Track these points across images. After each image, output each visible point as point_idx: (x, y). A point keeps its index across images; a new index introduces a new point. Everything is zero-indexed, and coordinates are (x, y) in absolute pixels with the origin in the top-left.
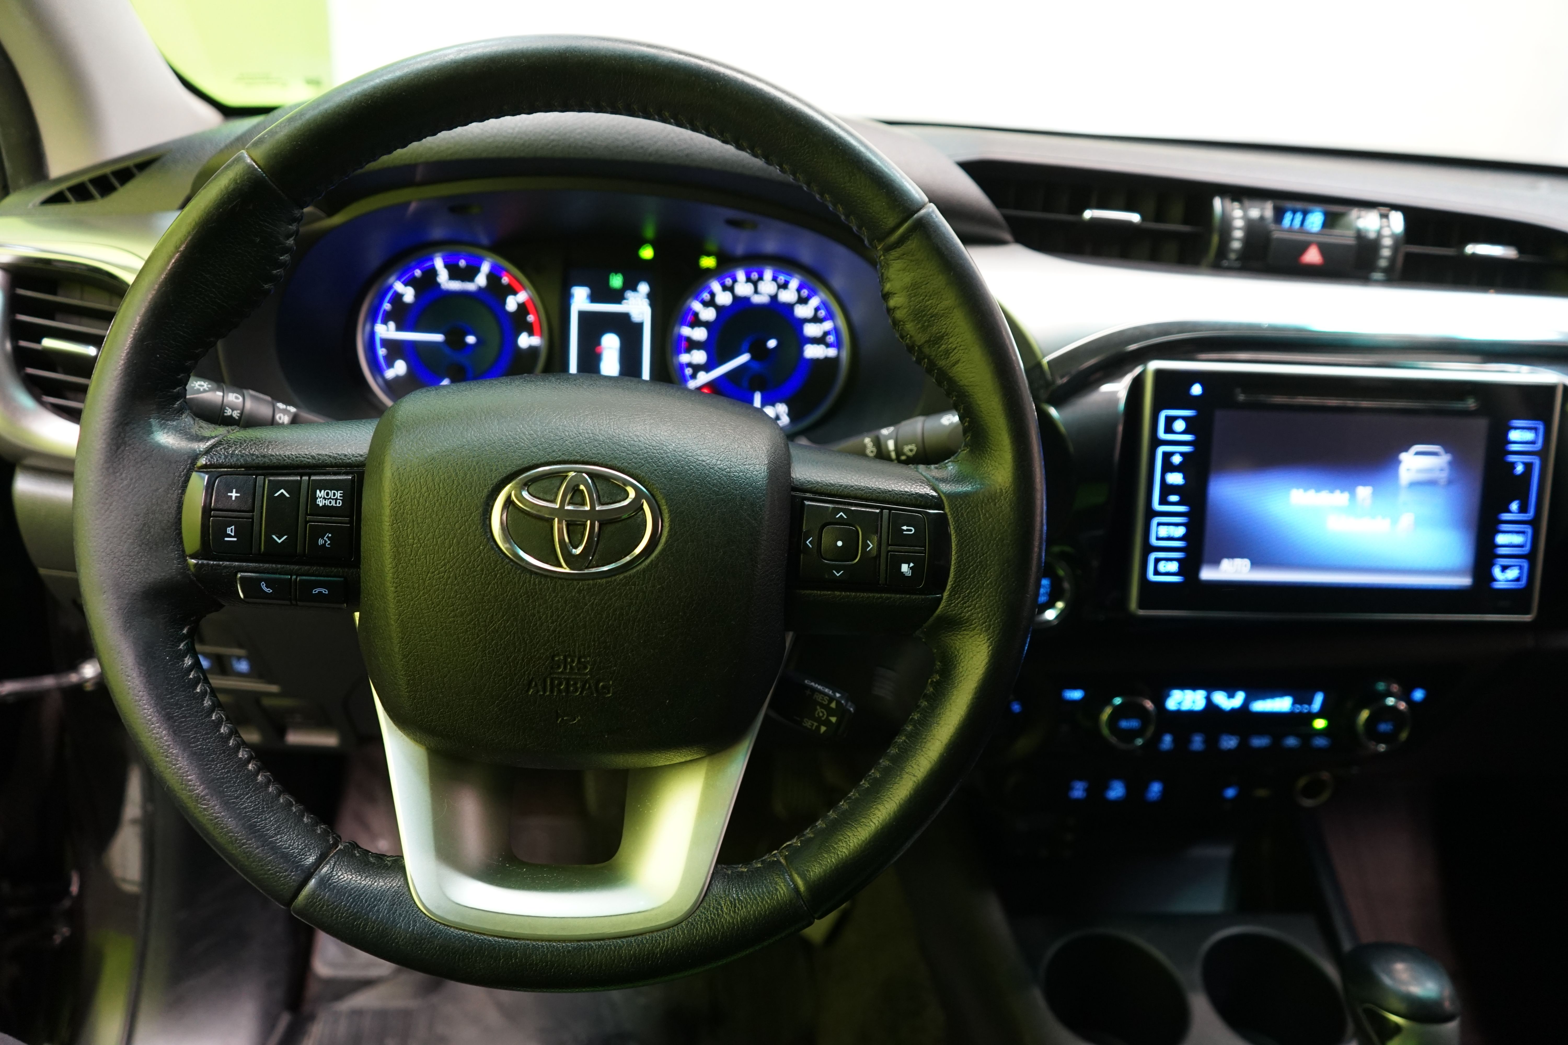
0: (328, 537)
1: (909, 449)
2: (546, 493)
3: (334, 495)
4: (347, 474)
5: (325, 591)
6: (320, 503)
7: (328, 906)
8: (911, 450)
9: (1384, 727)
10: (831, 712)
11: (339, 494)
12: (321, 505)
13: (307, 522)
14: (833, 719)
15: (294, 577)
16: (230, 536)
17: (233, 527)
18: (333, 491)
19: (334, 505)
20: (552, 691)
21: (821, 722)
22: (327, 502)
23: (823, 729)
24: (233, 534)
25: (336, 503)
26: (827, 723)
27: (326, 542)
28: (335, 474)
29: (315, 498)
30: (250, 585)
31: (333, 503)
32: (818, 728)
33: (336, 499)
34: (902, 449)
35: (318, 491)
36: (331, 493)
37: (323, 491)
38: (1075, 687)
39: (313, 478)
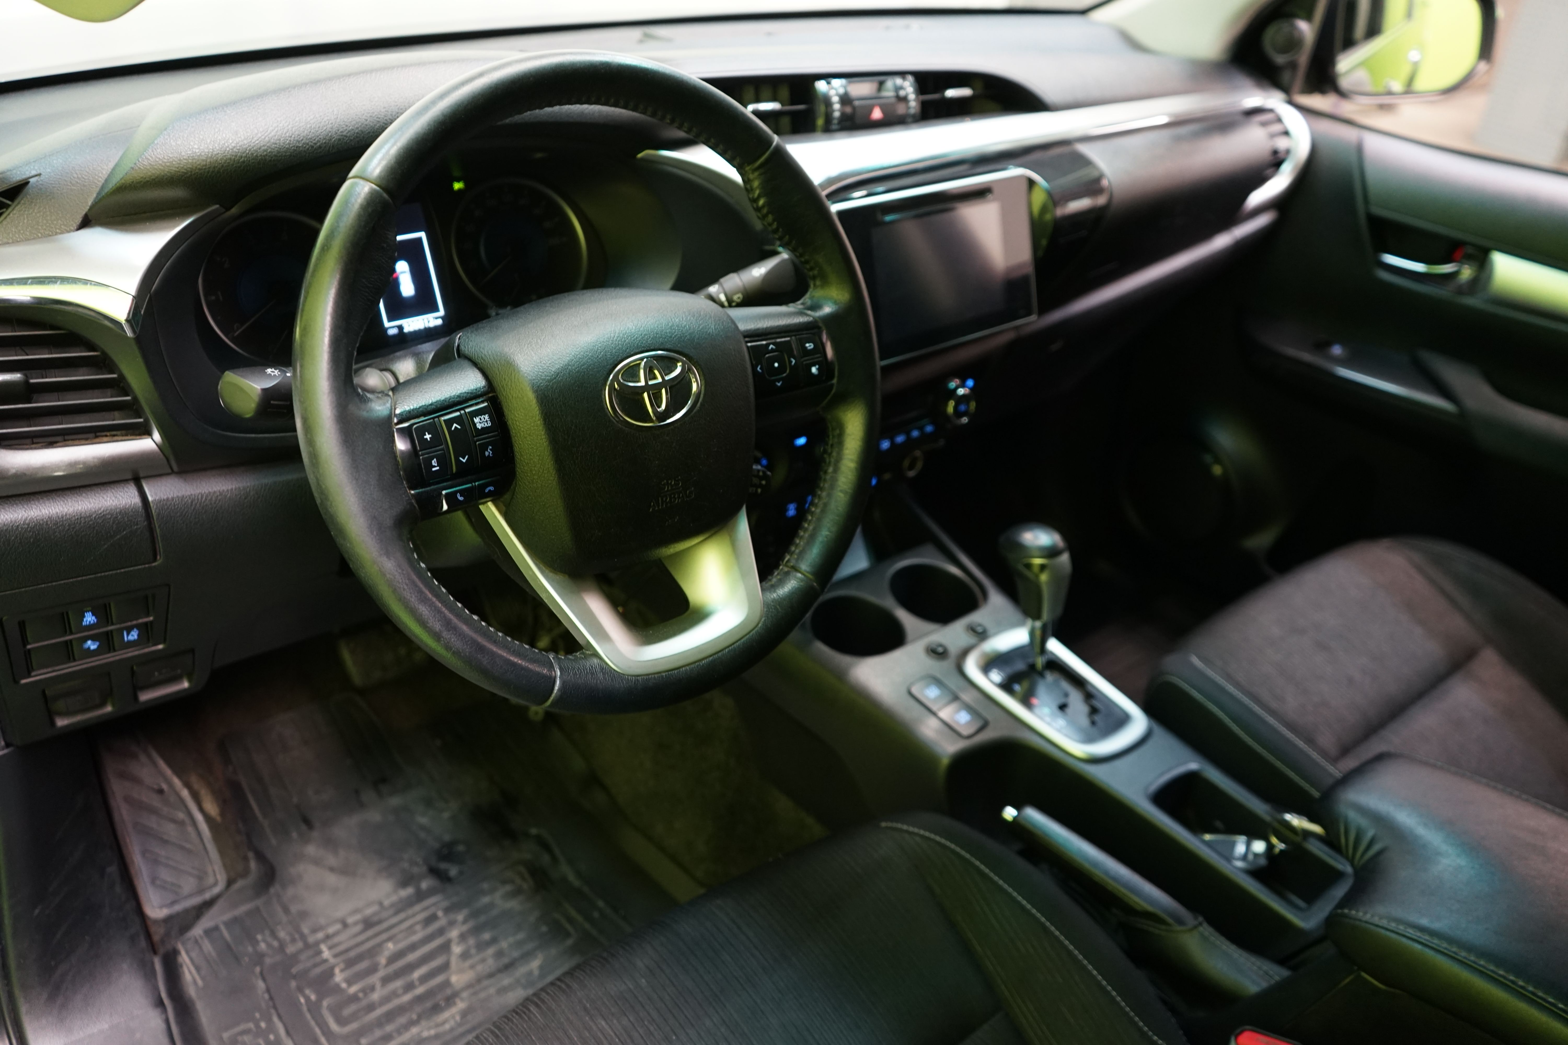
0: (490, 449)
1: (737, 297)
2: (633, 377)
3: (484, 418)
4: (483, 402)
5: (492, 488)
6: (479, 426)
7: (574, 690)
8: (739, 298)
9: (962, 408)
10: (761, 478)
11: (487, 417)
12: (480, 428)
13: (475, 442)
14: (764, 482)
15: (473, 484)
16: (435, 467)
17: (435, 459)
18: (483, 416)
19: (487, 426)
20: (662, 505)
21: (757, 486)
22: (483, 426)
23: (759, 490)
24: (436, 465)
25: (487, 424)
26: (761, 486)
27: (489, 453)
28: (477, 404)
29: (475, 425)
30: (450, 498)
31: (486, 424)
32: (756, 491)
33: (487, 421)
34: (732, 298)
35: (474, 419)
36: (482, 417)
37: (477, 418)
38: (799, 436)
39: (467, 410)
